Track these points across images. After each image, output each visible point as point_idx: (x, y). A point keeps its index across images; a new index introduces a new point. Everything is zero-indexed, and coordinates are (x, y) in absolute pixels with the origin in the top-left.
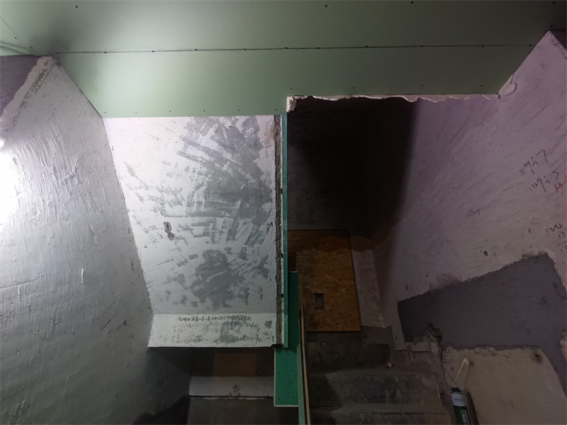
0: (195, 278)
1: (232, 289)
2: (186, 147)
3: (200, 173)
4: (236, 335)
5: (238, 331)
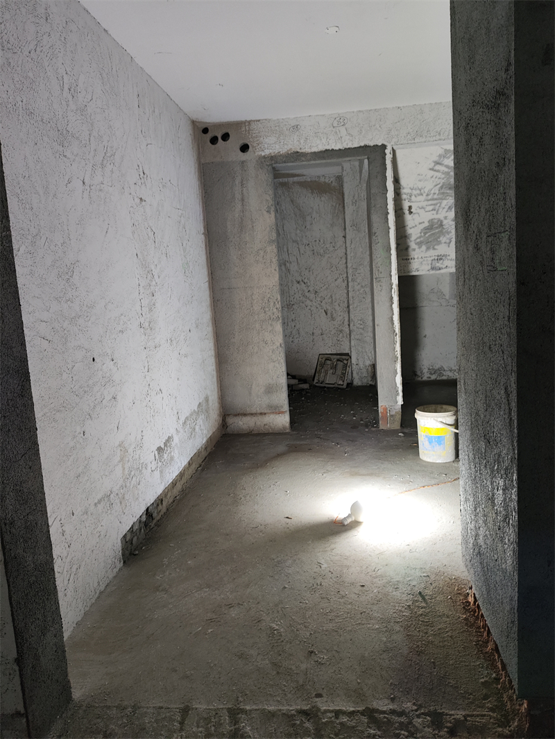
0: (419, 235)
1: (441, 238)
2: (435, 165)
3: (439, 178)
4: (441, 266)
5: (442, 264)
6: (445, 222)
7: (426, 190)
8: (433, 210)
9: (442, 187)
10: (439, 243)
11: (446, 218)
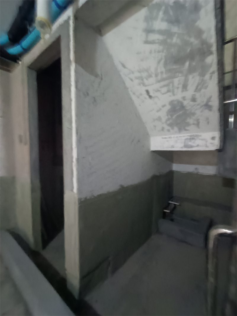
0: (167, 117)
1: (188, 120)
2: (147, 36)
5: (194, 143)
6: (185, 103)
7: (152, 70)
8: (169, 91)
9: (166, 64)
10: (188, 124)
11: (184, 98)
